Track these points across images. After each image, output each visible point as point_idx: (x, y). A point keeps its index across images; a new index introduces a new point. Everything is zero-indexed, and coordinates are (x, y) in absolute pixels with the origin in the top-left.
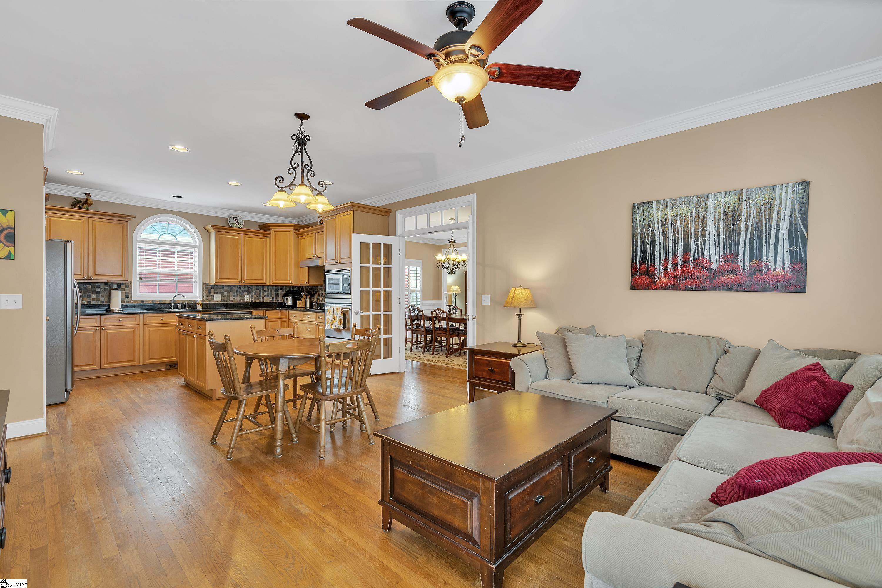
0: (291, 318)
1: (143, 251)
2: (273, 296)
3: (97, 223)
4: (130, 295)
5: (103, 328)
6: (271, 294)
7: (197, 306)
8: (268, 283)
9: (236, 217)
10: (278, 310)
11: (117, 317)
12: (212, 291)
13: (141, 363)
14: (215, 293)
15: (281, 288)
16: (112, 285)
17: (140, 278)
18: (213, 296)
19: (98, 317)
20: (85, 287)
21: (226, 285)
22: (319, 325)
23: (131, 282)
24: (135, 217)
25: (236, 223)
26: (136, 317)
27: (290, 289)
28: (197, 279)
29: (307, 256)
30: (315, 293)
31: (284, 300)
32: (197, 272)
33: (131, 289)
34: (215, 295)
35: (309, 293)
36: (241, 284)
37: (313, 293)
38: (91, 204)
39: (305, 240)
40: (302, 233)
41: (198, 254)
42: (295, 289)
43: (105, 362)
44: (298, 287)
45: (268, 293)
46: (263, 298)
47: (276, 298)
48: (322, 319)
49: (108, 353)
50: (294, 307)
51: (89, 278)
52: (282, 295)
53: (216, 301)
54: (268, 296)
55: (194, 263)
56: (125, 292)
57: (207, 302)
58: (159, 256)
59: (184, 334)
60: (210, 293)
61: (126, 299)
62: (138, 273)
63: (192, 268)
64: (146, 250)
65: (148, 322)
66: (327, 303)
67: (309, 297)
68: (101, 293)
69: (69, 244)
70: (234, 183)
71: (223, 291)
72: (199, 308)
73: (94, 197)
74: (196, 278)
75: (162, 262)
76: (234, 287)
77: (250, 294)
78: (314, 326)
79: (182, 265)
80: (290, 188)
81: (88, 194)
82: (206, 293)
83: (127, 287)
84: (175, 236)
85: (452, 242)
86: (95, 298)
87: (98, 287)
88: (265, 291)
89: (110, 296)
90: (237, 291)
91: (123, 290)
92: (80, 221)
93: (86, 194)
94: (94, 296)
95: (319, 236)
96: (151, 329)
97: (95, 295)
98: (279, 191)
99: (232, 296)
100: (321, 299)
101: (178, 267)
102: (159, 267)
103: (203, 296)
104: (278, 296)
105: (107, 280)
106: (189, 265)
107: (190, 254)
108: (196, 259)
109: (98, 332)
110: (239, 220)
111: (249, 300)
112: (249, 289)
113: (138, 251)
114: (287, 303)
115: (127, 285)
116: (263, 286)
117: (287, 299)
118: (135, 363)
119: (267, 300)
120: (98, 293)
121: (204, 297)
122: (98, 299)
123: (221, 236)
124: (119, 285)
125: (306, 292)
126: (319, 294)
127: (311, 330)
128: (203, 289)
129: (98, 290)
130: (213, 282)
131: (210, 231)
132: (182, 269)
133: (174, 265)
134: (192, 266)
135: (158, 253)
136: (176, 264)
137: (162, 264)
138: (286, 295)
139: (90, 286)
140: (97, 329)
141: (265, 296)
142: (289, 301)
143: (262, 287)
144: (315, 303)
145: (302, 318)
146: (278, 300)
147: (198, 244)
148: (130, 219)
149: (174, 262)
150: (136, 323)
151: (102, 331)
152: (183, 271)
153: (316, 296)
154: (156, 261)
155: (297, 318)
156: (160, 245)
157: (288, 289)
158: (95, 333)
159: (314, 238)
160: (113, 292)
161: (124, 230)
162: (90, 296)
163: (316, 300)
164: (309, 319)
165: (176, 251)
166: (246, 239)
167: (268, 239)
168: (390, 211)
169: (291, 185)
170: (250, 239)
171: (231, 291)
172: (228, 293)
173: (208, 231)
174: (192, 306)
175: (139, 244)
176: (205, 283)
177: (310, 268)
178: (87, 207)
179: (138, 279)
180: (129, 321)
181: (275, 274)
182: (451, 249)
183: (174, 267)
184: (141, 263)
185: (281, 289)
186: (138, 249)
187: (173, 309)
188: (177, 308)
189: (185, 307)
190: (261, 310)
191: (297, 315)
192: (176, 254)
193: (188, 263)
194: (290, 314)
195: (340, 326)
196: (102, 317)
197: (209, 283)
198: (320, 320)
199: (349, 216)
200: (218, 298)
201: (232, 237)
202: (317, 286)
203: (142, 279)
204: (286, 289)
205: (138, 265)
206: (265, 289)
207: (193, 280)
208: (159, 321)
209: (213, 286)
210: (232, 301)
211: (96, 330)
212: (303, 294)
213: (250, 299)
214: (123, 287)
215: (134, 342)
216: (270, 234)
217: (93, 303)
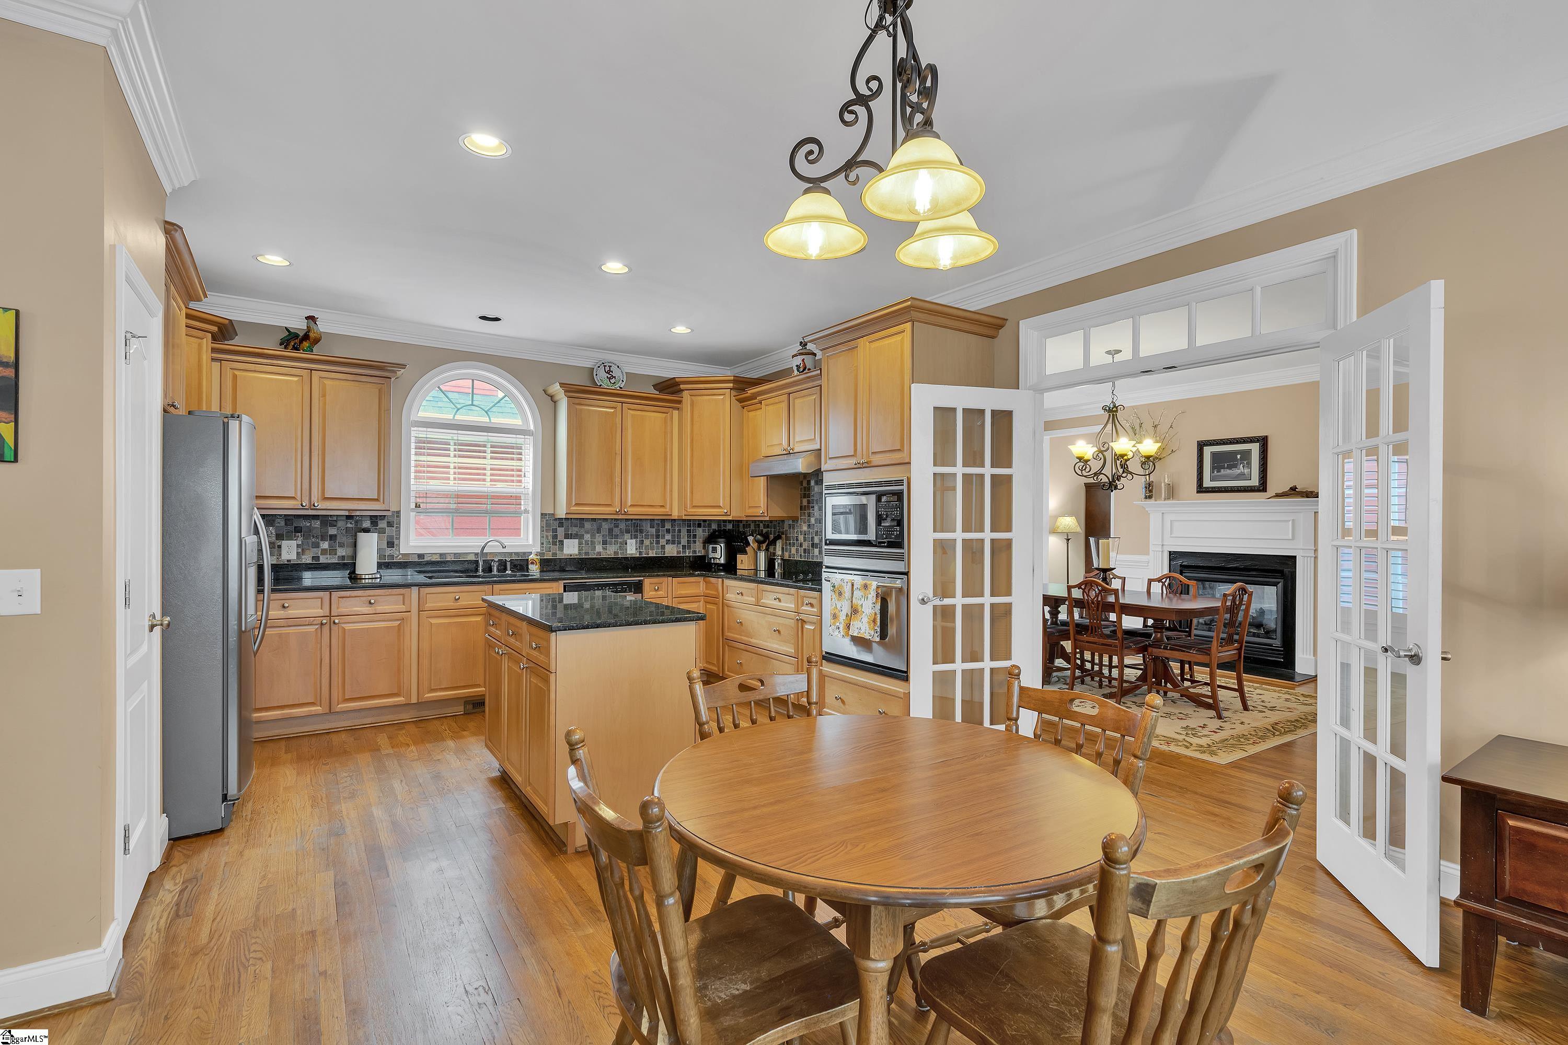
0: (729, 596)
1: (423, 445)
2: (684, 541)
3: (327, 382)
4: (396, 542)
5: (337, 621)
6: (679, 536)
7: (530, 566)
8: (675, 514)
9: (610, 364)
10: (698, 575)
11: (365, 594)
12: (561, 532)
13: (414, 700)
14: (567, 536)
15: (700, 524)
16: (361, 521)
17: (416, 504)
18: (561, 542)
19: (325, 595)
20: (308, 524)
21: (587, 520)
22: (803, 621)
23: (398, 512)
24: (403, 366)
25: (610, 379)
26: (403, 595)
27: (719, 525)
28: (531, 505)
29: (765, 451)
30: (779, 537)
31: (707, 552)
32: (531, 489)
33: (398, 528)
34: (565, 541)
35: (766, 536)
36: (621, 517)
37: (772, 537)
38: (317, 341)
39: (759, 412)
40: (753, 397)
41: (532, 449)
42: (730, 527)
43: (340, 699)
44: (737, 523)
45: (673, 536)
46: (663, 547)
47: (689, 548)
48: (812, 605)
49: (346, 677)
50: (730, 568)
51: (313, 506)
52: (701, 540)
53: (568, 555)
54: (673, 543)
55: (523, 470)
56: (386, 535)
57: (549, 556)
58: (455, 456)
59: (498, 653)
60: (555, 537)
61: (389, 551)
62: (413, 494)
63: (520, 481)
64: (429, 442)
65: (429, 605)
66: (827, 567)
67: (764, 546)
68: (338, 537)
69: (233, 425)
70: (614, 267)
71: (582, 531)
72: (534, 570)
73: (323, 327)
74: (527, 504)
75: (459, 468)
76: (603, 524)
77: (636, 537)
78: (792, 623)
79: (500, 475)
80: (846, 177)
81: (311, 318)
82: (547, 536)
83: (390, 524)
84: (486, 412)
85: (1112, 411)
86: (326, 550)
87: (333, 525)
88: (668, 531)
89: (355, 545)
90: (610, 530)
91: (381, 531)
92: (295, 379)
93: (307, 318)
94: (325, 545)
95: (797, 401)
96: (434, 621)
97: (327, 543)
98: (807, 191)
99: (600, 543)
100: (793, 550)
101: (491, 480)
102: (455, 479)
103: (542, 544)
104: (695, 542)
105: (349, 510)
106: (513, 476)
107: (514, 452)
108: (528, 461)
109: (326, 629)
110: (616, 372)
111: (634, 551)
112: (635, 526)
113: (413, 445)
114: (714, 558)
115: (391, 519)
116: (663, 521)
117: (714, 550)
118: (400, 700)
119: (671, 551)
120: (333, 538)
121: (544, 545)
122: (332, 551)
123: (578, 407)
124: (374, 520)
125: (759, 534)
126: (787, 539)
127: (780, 629)
128: (542, 527)
129: (332, 531)
130: (561, 513)
131: (556, 398)
132: (499, 485)
133: (485, 475)
134: (520, 476)
135: (452, 448)
136: (488, 472)
137: (459, 473)
138: (711, 539)
139: (317, 524)
140: (324, 621)
141: (668, 542)
142: (719, 554)
143: (662, 524)
144: (780, 561)
145: (758, 600)
146: (695, 552)
147: (532, 427)
148: (395, 372)
149: (485, 469)
150: (403, 608)
151: (333, 626)
152: (502, 488)
153: (779, 544)
154: (448, 467)
155: (745, 598)
156: (455, 432)
157: (714, 526)
158: (319, 631)
159: (784, 405)
160: (362, 536)
161: (383, 398)
162: (317, 546)
163: (779, 552)
164: (776, 603)
165: (489, 445)
166: (631, 414)
167: (676, 413)
168: (1000, 322)
169: (850, 165)
170: (639, 413)
171: (599, 531)
172: (593, 536)
173: (552, 397)
174: (520, 565)
175: (415, 429)
176: (546, 514)
177: (773, 479)
178: (309, 347)
179: (413, 506)
180: (389, 603)
181: (692, 493)
182: (1110, 426)
183: (484, 480)
184: (419, 472)
185: (699, 526)
186: (413, 439)
187: (480, 573)
188: (490, 570)
189: (505, 569)
190: (664, 575)
191: (744, 591)
192: (489, 450)
193: (513, 470)
194: (727, 586)
195: (872, 633)
196: (335, 595)
197: (553, 514)
198: (808, 608)
199: (898, 338)
200: (571, 548)
201: (599, 409)
202: (783, 521)
203: (419, 507)
204: (710, 525)
205: (413, 475)
206: (668, 526)
207: (522, 506)
208: (451, 604)
209: (561, 522)
210: (599, 553)
211: (322, 624)
212: (750, 539)
213: (636, 549)
214: (382, 524)
215: (399, 651)
216: (680, 402)
217: (323, 560)
